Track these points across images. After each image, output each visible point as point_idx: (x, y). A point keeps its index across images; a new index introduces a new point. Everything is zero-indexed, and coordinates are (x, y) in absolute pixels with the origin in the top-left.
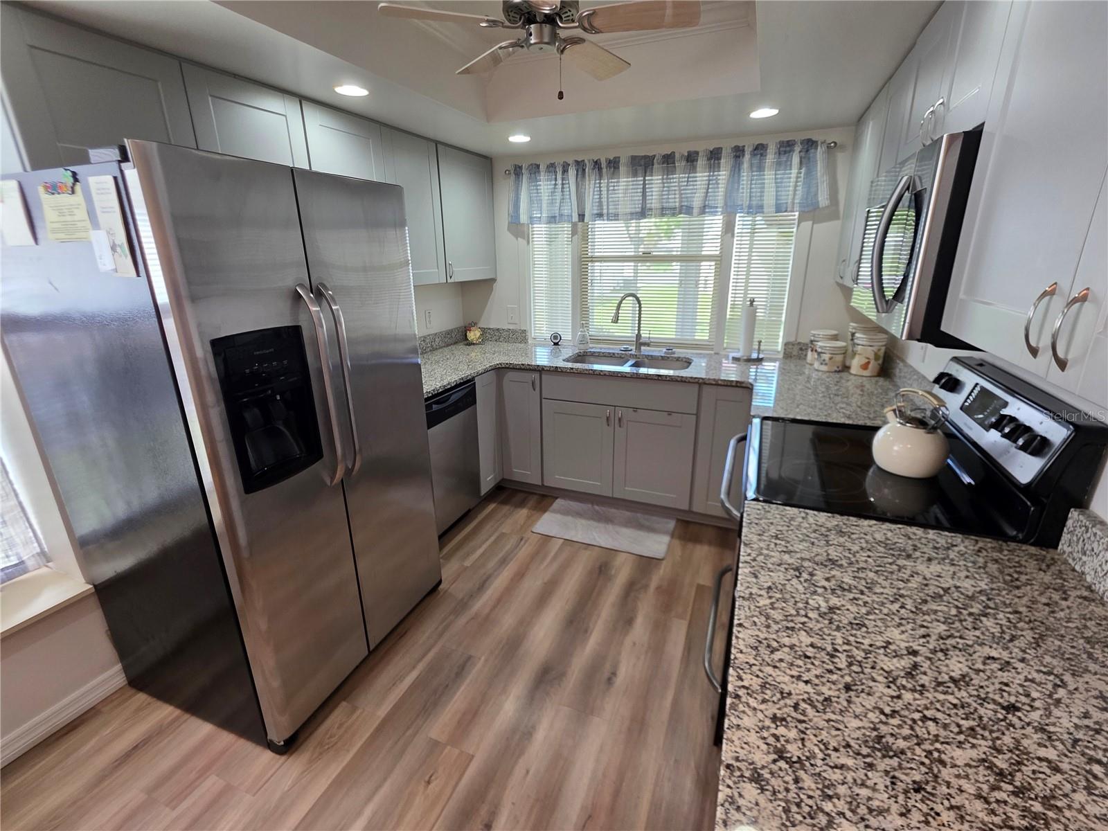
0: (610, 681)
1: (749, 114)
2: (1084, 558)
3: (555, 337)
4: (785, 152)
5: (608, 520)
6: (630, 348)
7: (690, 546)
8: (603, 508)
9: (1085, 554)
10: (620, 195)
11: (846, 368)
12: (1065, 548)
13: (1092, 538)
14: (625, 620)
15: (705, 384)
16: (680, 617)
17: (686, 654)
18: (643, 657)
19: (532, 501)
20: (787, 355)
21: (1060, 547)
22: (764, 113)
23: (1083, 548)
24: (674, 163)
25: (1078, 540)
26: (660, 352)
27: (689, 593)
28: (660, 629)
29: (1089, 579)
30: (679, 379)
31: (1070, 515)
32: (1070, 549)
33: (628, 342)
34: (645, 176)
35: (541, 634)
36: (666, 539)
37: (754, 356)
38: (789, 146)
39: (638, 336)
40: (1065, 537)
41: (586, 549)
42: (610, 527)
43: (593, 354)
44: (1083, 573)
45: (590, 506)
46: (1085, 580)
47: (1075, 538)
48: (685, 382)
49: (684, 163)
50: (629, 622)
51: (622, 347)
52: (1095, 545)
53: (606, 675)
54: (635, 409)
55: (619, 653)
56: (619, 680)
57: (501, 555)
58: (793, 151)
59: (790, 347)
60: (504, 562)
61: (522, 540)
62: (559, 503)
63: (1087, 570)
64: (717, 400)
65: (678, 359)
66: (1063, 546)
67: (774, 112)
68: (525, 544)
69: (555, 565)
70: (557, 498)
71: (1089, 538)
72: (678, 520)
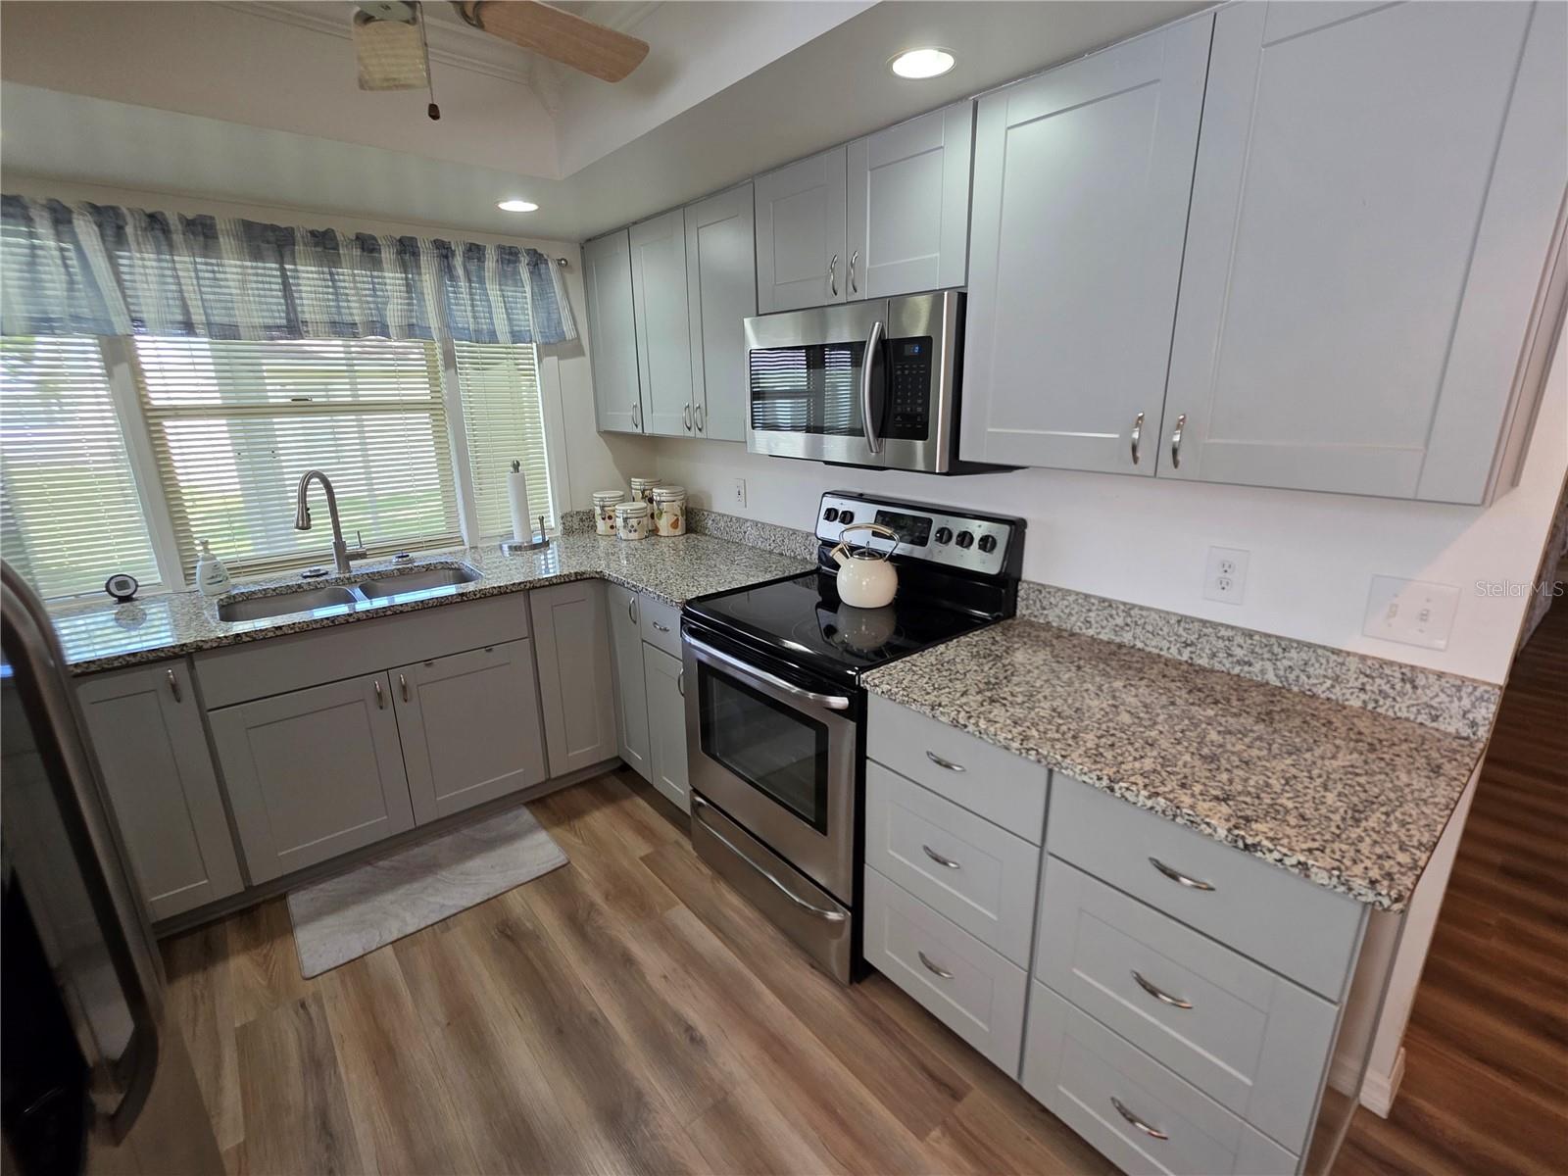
0: (695, 1039)
1: (498, 202)
2: (1045, 612)
3: (122, 585)
4: (509, 261)
5: (430, 868)
6: (323, 568)
7: (577, 824)
8: (396, 858)
9: (1044, 609)
10: (234, 291)
11: (654, 532)
12: (1024, 612)
13: (1048, 596)
14: (620, 965)
15: (534, 588)
16: (671, 905)
17: (720, 934)
18: (690, 981)
19: (232, 935)
20: (568, 531)
21: (1018, 613)
22: (517, 206)
23: (1041, 606)
24: (336, 248)
25: (1035, 602)
26: (389, 563)
27: (645, 875)
28: (665, 935)
29: (1054, 624)
30: (495, 592)
31: (1019, 588)
32: (1030, 611)
33: (323, 558)
34: (282, 263)
35: (542, 1086)
36: (542, 836)
37: (537, 539)
38: (511, 254)
39: (339, 545)
40: (1021, 604)
41: (448, 929)
42: (444, 874)
43: (249, 597)
44: (1048, 623)
45: (369, 868)
46: (1053, 627)
47: (1031, 602)
48: (506, 593)
49: (357, 252)
50: (628, 960)
51: (306, 571)
52: (1052, 600)
53: (683, 1039)
54: (428, 662)
55: (664, 1004)
56: (703, 1028)
57: (294, 1063)
58: (520, 262)
59: (569, 519)
60: (318, 1064)
61: (303, 1005)
62: (298, 902)
63: (1050, 619)
64: (552, 607)
65: (428, 568)
66: (1021, 609)
67: (532, 207)
68: (321, 1007)
69: (430, 991)
70: (284, 897)
71: (1045, 597)
72: (527, 804)
